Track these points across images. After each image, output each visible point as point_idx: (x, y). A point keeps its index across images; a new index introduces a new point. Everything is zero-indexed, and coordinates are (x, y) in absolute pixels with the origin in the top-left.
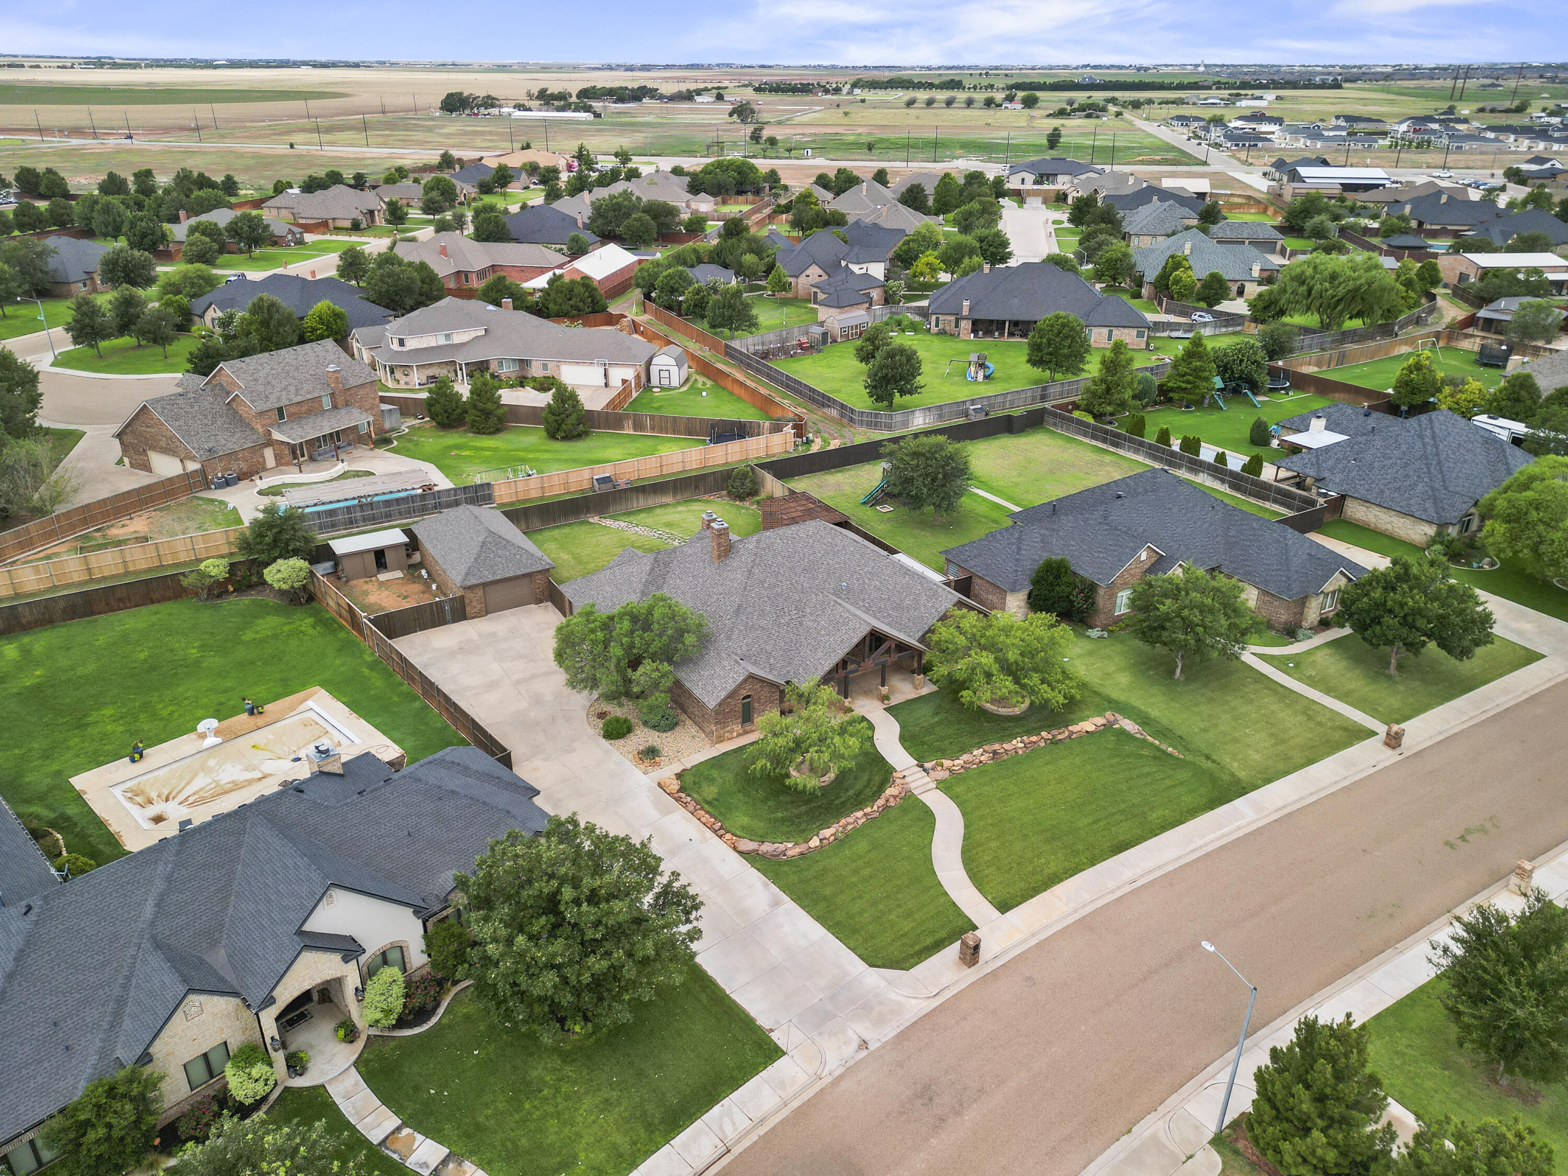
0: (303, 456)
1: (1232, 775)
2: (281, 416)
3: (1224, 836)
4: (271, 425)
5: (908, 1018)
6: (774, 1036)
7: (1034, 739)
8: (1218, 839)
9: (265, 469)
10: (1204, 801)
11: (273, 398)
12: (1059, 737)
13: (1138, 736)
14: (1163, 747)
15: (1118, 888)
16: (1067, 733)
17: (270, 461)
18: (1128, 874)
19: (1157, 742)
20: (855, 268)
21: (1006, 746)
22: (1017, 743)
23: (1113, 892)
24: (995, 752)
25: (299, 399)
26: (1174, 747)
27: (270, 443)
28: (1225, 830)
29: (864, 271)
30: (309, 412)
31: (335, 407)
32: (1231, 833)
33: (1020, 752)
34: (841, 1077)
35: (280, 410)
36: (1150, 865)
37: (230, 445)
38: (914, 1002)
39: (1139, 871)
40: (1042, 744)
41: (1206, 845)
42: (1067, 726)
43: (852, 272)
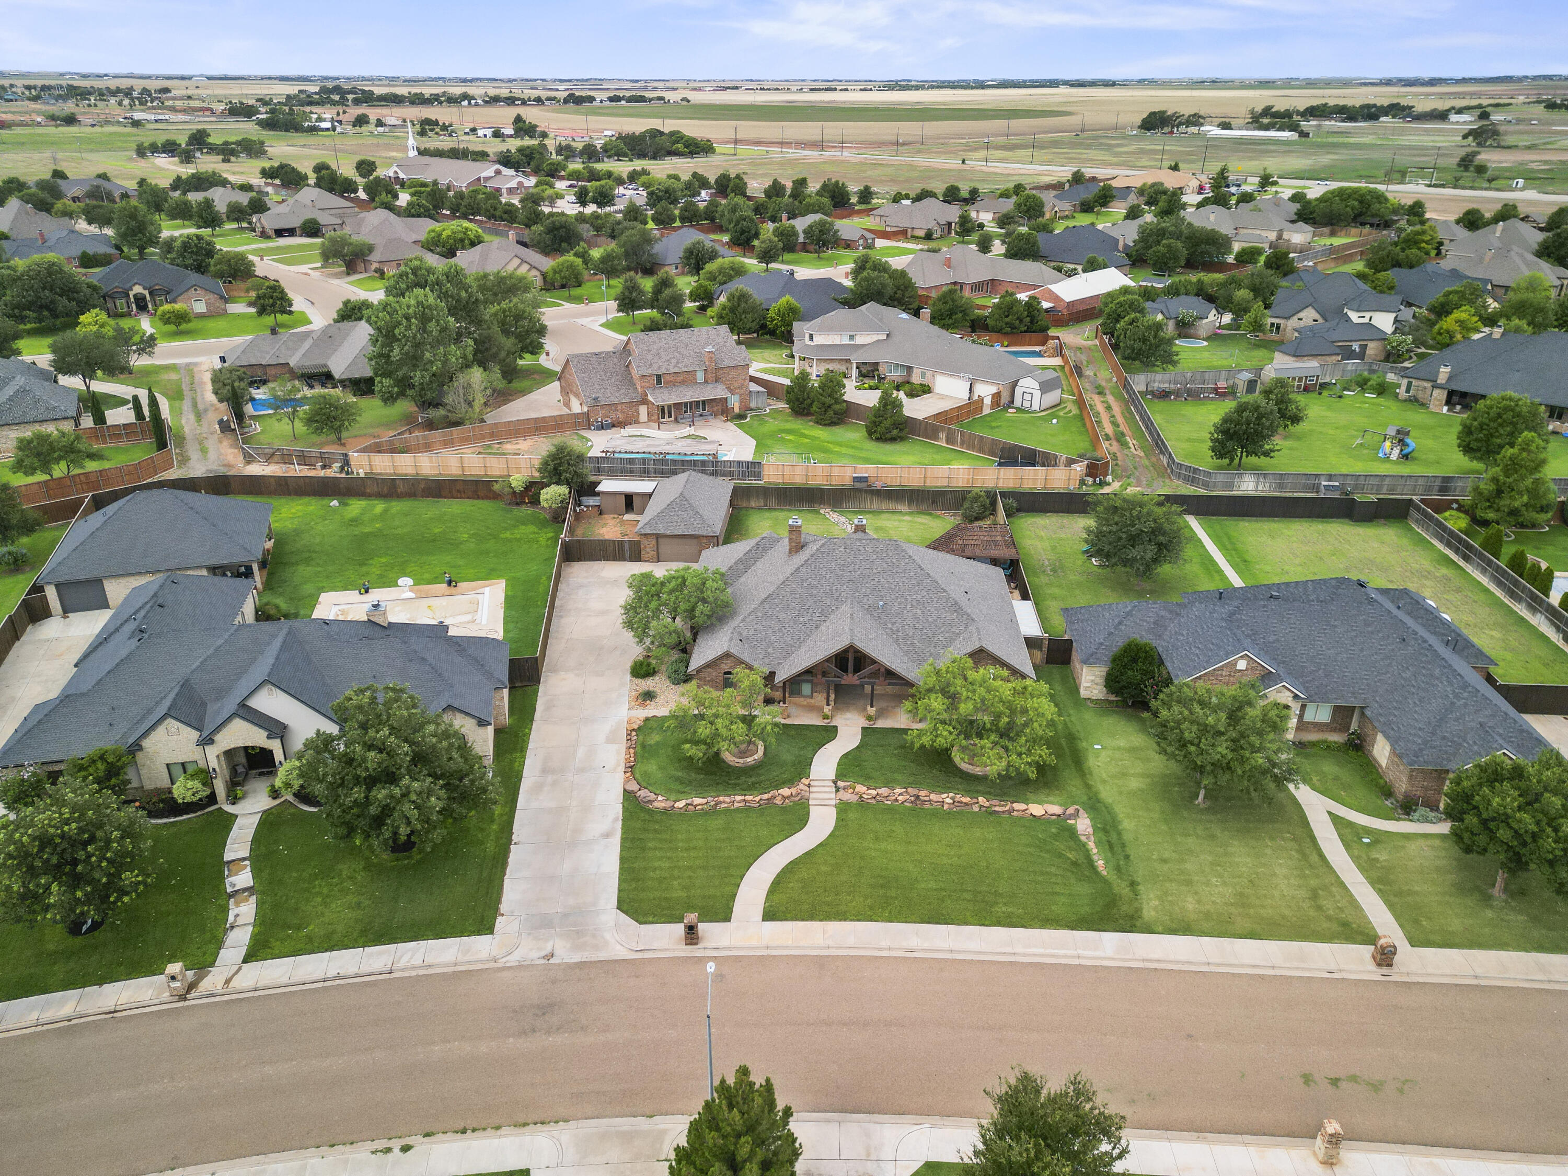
0: (670, 416)
1: (1139, 910)
2: (659, 382)
3: (1053, 956)
4: (649, 387)
5: (602, 956)
6: (499, 919)
7: (966, 800)
8: (1042, 955)
9: (637, 422)
10: (1074, 918)
11: (655, 366)
12: (997, 809)
13: (1083, 838)
14: (1095, 858)
15: (890, 949)
16: (1007, 808)
17: (643, 416)
18: (913, 942)
19: (1095, 851)
20: (1354, 316)
21: (933, 797)
22: (947, 798)
23: (881, 949)
24: (917, 797)
25: (676, 370)
26: (1107, 862)
27: (645, 401)
28: (1062, 952)
29: (1366, 320)
30: (683, 382)
31: (706, 382)
32: (1066, 956)
33: (946, 807)
34: (510, 968)
35: (659, 377)
36: (945, 945)
37: (612, 398)
38: (618, 947)
39: (926, 945)
40: (976, 808)
41: (1024, 955)
42: (1013, 802)
43: (1348, 319)
